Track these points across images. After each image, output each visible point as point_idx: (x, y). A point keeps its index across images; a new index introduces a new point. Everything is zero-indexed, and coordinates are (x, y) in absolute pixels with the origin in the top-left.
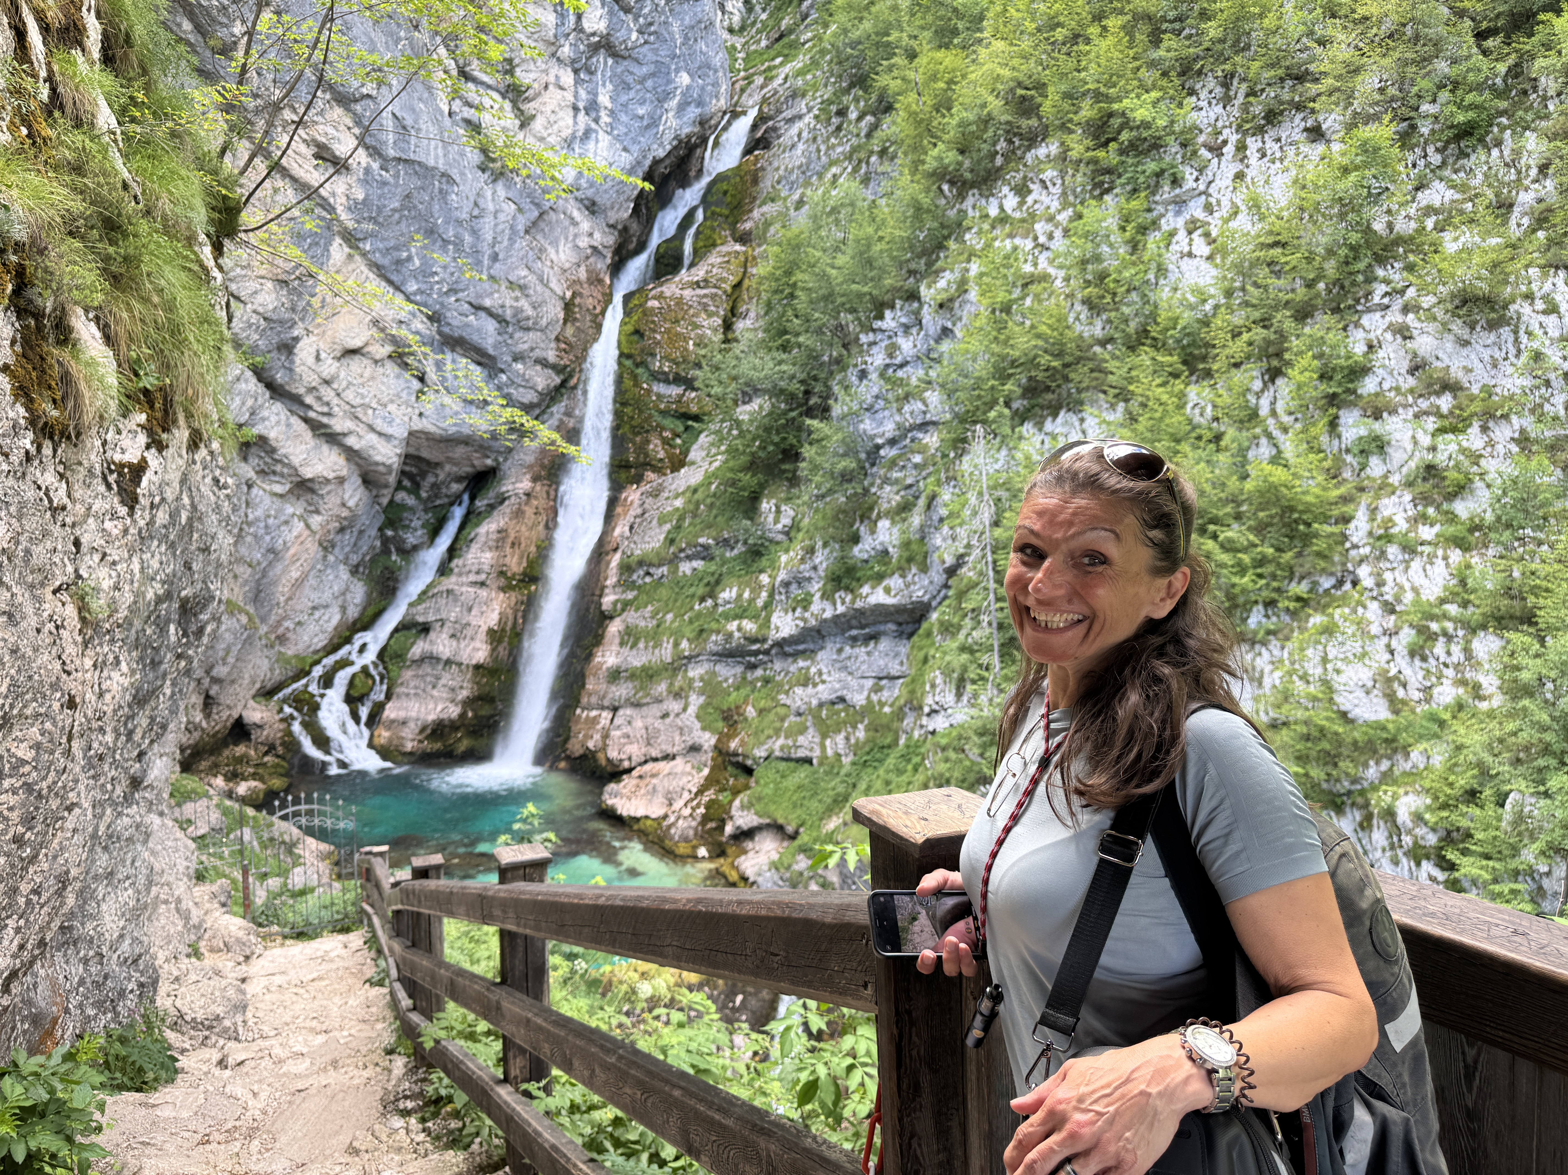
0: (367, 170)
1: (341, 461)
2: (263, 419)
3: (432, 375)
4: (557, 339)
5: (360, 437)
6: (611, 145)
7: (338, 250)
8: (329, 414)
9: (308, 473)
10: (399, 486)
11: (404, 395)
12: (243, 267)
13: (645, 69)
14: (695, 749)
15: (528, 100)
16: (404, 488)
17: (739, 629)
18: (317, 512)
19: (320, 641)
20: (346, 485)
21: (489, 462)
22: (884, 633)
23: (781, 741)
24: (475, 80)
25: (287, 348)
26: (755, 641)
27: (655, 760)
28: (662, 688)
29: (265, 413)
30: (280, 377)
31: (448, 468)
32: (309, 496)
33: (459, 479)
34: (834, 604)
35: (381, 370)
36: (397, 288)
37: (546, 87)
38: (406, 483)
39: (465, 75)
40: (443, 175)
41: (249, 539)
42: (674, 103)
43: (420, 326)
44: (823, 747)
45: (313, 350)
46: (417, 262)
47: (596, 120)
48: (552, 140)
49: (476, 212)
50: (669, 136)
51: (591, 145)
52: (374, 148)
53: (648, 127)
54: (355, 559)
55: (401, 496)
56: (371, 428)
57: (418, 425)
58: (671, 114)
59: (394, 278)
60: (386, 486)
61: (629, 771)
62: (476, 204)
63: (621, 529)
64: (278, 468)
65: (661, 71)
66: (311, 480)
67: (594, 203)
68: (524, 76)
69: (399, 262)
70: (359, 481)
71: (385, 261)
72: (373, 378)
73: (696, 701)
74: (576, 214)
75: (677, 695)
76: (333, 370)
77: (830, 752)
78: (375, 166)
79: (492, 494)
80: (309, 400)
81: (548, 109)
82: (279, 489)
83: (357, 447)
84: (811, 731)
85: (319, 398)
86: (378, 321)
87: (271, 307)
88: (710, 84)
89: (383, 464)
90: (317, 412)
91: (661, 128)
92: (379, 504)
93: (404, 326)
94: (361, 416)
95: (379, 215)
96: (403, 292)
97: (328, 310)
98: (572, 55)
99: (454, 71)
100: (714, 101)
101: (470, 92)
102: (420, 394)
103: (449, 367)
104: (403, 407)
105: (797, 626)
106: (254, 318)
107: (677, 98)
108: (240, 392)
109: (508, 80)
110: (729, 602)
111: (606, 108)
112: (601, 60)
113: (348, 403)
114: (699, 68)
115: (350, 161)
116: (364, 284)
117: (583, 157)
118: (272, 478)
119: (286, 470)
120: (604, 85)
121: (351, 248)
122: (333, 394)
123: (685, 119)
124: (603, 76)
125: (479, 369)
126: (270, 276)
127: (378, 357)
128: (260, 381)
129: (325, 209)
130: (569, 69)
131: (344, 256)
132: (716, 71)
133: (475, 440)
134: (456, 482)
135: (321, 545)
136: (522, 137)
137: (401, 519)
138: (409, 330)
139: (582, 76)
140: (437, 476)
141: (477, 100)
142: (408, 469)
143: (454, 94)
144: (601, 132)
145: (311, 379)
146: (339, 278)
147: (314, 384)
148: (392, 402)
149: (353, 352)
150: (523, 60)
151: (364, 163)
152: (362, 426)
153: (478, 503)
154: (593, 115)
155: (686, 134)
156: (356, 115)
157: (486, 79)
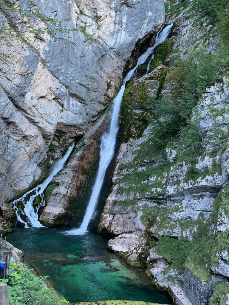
0: (50, 42)
1: (37, 130)
2: (14, 117)
3: (65, 106)
4: (105, 95)
5: (43, 123)
6: (126, 34)
7: (40, 66)
8: (34, 116)
9: (27, 134)
10: (54, 140)
11: (57, 111)
12: (11, 71)
13: (138, 11)
14: (139, 230)
15: (101, 21)
16: (56, 140)
17: (156, 190)
18: (29, 146)
19: (27, 186)
20: (38, 138)
21: (81, 133)
22: (205, 195)
23: (167, 230)
24: (85, 15)
25: (23, 95)
26: (161, 195)
27: (126, 233)
28: (129, 208)
29: (15, 115)
30: (20, 105)
31: (69, 134)
32: (27, 141)
33: (72, 138)
34: (188, 184)
37: (106, 17)
38: (56, 138)
39: (81, 13)
40: (73, 43)
41: (7, 153)
42: (146, 21)
43: (63, 90)
44: (182, 233)
45: (30, 96)
46: (63, 70)
47: (121, 27)
48: (107, 33)
49: (82, 55)
50: (144, 32)
51: (119, 34)
52: (53, 35)
53: (137, 29)
54: (39, 161)
55: (55, 143)
56: (46, 121)
57: (61, 120)
58: (145, 25)
59: (56, 75)
60: (50, 139)
61: (118, 235)
62: (82, 52)
63: (120, 156)
64: (18, 132)
65: (143, 11)
66: (27, 136)
67: (119, 53)
68: (100, 13)
69: (58, 70)
70: (42, 137)
71: (54, 70)
72: (48, 106)
73: (140, 214)
74: (113, 56)
75: (134, 211)
76: (36, 103)
77: (184, 235)
78: (53, 40)
79: (81, 143)
80: (28, 112)
81: (106, 23)
82: (17, 138)
83: (42, 126)
84: (178, 227)
85: (31, 111)
86: (50, 88)
87: (19, 83)
88: (158, 15)
89: (49, 132)
90: (30, 115)
91: (142, 29)
92: (47, 145)
93: (58, 90)
94: (43, 117)
95: (52, 55)
96: (58, 79)
97: (36, 84)
98: (115, 7)
99: (78, 12)
100: (159, 21)
101: (83, 18)
102: (62, 111)
103: (71, 103)
104: (56, 115)
105: (175, 191)
106: (14, 86)
107: (148, 20)
108: (8, 108)
109: (95, 15)
110: (153, 182)
111: (125, 23)
112: (124, 8)
113: (40, 113)
114: (155, 10)
115: (45, 39)
116: (47, 77)
117: (116, 38)
118: (16, 135)
119: (20, 133)
120: (124, 16)
121: (44, 65)
122: (36, 110)
123: (150, 26)
124: (124, 13)
125: (80, 104)
126: (19, 73)
127: (50, 99)
128: (14, 105)
129: (36, 53)
130: (114, 11)
131: (42, 68)
132: (160, 11)
133: (77, 126)
134: (71, 139)
135: (29, 156)
136: (98, 32)
137: (54, 149)
138: (60, 91)
139: (118, 13)
140: (65, 137)
141: (85, 21)
142: (57, 134)
143: (78, 19)
144: (123, 31)
145: (29, 105)
146: (40, 74)
147: (30, 107)
148: (53, 113)
149: (43, 97)
150: (100, 8)
151: (49, 40)
152: (44, 120)
153: (77, 146)
154: (121, 25)
155: (150, 31)
156: (48, 25)
157: (88, 14)
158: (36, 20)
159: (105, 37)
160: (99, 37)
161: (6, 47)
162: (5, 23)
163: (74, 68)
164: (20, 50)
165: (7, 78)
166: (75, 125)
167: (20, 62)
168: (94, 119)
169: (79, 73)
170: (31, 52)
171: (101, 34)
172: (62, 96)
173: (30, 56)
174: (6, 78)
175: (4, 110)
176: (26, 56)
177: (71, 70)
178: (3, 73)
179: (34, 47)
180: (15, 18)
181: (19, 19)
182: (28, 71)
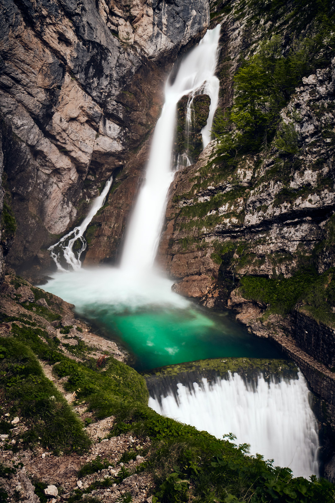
0: (78, 45)
1: (69, 162)
2: (41, 144)
3: (101, 129)
4: (147, 115)
5: (76, 153)
6: (167, 40)
7: (68, 78)
8: (65, 143)
9: (58, 166)
11: (91, 136)
12: (33, 82)
14: (210, 270)
15: (136, 22)
16: (90, 174)
18: (61, 181)
19: (63, 230)
20: (71, 172)
21: (121, 163)
22: (305, 221)
23: (252, 268)
24: (116, 15)
25: (49, 116)
26: (237, 227)
27: (193, 275)
28: (193, 246)
29: (42, 142)
30: (47, 128)
31: (106, 166)
32: (58, 176)
33: (109, 171)
34: (281, 209)
35: (82, 126)
36: (89, 94)
37: (143, 16)
38: (91, 172)
39: (112, 13)
40: (106, 48)
41: (38, 190)
42: (190, 23)
43: (97, 109)
44: (274, 270)
45: (59, 118)
46: (96, 84)
47: (161, 30)
48: (145, 37)
49: (118, 64)
50: (188, 36)
51: (159, 39)
52: (81, 36)
53: (180, 32)
55: (90, 177)
56: (80, 149)
57: (97, 148)
59: (88, 90)
60: (85, 173)
61: (181, 279)
62: (118, 61)
64: (47, 164)
65: (186, 9)
66: (59, 169)
68: (134, 12)
69: (89, 84)
70: (76, 170)
71: (85, 83)
72: (80, 130)
73: (210, 252)
75: (201, 249)
76: (66, 125)
77: (278, 273)
78: (81, 43)
79: (122, 175)
80: (58, 137)
81: (144, 24)
82: (47, 172)
83: (75, 157)
84: (267, 263)
85: (61, 137)
86: (82, 107)
87: (44, 99)
88: (203, 15)
89: (84, 163)
90: (60, 142)
91: (185, 33)
92: (82, 180)
93: (91, 109)
94: (76, 144)
95: (82, 64)
96: (91, 96)
97: (64, 102)
98: (152, 2)
99: (108, 11)
100: (205, 23)
101: (114, 19)
102: (97, 136)
103: (108, 126)
104: (91, 141)
105: (260, 219)
106: (38, 103)
108: (33, 133)
109: (128, 14)
110: (224, 212)
111: (165, 24)
112: (163, 4)
113: (72, 139)
114: (200, 9)
115: (72, 41)
116: (77, 92)
117: (156, 44)
118: (45, 168)
119: (50, 165)
120: (164, 15)
121: (72, 77)
122: (66, 135)
123: (194, 30)
124: (164, 11)
125: (118, 127)
126: (43, 87)
127: (82, 122)
128: (40, 130)
129: (63, 61)
130: (152, 8)
131: (70, 80)
132: (206, 10)
133: (116, 154)
135: (62, 194)
136: (134, 36)
137: (90, 185)
138: (93, 111)
139: (156, 11)
140: (102, 169)
141: (116, 22)
142: (91, 167)
143: (108, 20)
144: (163, 34)
145: (58, 129)
146: (68, 89)
147: (59, 131)
148: (87, 139)
149: (72, 120)
150: (134, 6)
151: (76, 42)
152: (77, 148)
153: (117, 179)
154: (160, 27)
155: (194, 36)
156: (73, 21)
157: (120, 14)
158: (58, 14)
159: (142, 43)
160: (135, 42)
161: (23, 50)
162: (19, 16)
163: (108, 80)
164: (42, 56)
165: (29, 94)
166: (114, 153)
167: (42, 72)
168: (136, 145)
170: (55, 59)
171: (137, 38)
172: (96, 117)
173: (54, 63)
174: (26, 93)
175: (29, 134)
176: (50, 64)
177: (106, 83)
178: (23, 86)
179: (59, 52)
180: (30, 8)
181: (36, 11)
182: (53, 84)
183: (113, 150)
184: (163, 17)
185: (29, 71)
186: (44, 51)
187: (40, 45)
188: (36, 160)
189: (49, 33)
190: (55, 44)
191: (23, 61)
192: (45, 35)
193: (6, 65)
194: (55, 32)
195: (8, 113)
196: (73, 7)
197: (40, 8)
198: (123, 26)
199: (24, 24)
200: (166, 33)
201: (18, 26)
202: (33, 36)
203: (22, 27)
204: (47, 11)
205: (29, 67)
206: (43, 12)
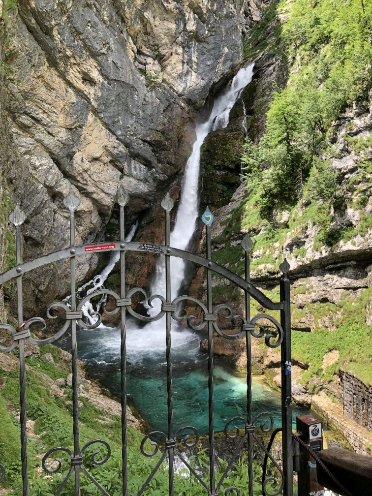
0: (103, 84)
1: (91, 204)
2: (61, 185)
3: (126, 170)
5: (98, 194)
6: (197, 77)
7: (91, 118)
8: (86, 185)
10: (112, 217)
11: (115, 177)
12: (54, 122)
13: (210, 46)
15: (165, 61)
16: (114, 218)
18: (81, 225)
19: (81, 278)
20: (92, 215)
21: (147, 206)
24: (143, 54)
25: (71, 156)
26: (274, 273)
28: (225, 296)
29: (61, 183)
30: (67, 168)
31: (131, 208)
34: (321, 252)
35: (107, 167)
36: (114, 133)
37: (172, 55)
38: (115, 216)
39: (139, 52)
40: (132, 87)
41: (54, 234)
42: (222, 60)
43: (122, 149)
44: (317, 323)
45: (80, 158)
46: (121, 123)
47: (191, 67)
48: (174, 75)
49: (144, 103)
50: (220, 73)
51: (189, 77)
52: (106, 75)
53: (211, 70)
55: (113, 220)
56: (103, 191)
58: (220, 64)
59: (113, 129)
60: (107, 216)
62: (144, 99)
65: (217, 47)
67: (190, 101)
68: (163, 51)
69: (114, 122)
70: (97, 213)
71: (109, 122)
72: (103, 170)
74: (182, 104)
75: (234, 299)
76: (88, 166)
77: (321, 325)
78: (106, 83)
79: (148, 218)
80: (78, 178)
81: (172, 62)
82: (66, 215)
83: (97, 198)
84: (308, 315)
85: (82, 178)
86: (106, 147)
87: (64, 138)
88: (236, 52)
89: (107, 206)
90: (81, 183)
91: (217, 70)
92: (105, 224)
93: (115, 149)
94: (98, 185)
95: (107, 103)
96: (115, 135)
97: (87, 141)
98: (182, 40)
99: (136, 51)
100: (237, 59)
101: (142, 58)
102: (121, 177)
103: (133, 166)
104: (115, 182)
105: (298, 265)
106: (58, 143)
107: (223, 58)
108: (52, 174)
109: (157, 53)
110: (259, 256)
111: (195, 62)
112: (193, 43)
113: (93, 180)
114: (232, 46)
115: (96, 80)
116: (100, 131)
117: (186, 82)
118: (64, 210)
120: (194, 53)
121: (96, 116)
122: (88, 176)
123: (226, 66)
124: (194, 49)
125: (144, 167)
126: (64, 126)
127: (105, 162)
128: (60, 170)
129: (86, 100)
130: (181, 47)
131: (93, 120)
132: (238, 47)
133: (142, 196)
134: (134, 215)
135: (82, 239)
136: (162, 74)
137: (113, 229)
138: (118, 151)
139: (186, 49)
140: (127, 212)
141: (144, 62)
142: (115, 209)
143: (136, 59)
144: (193, 72)
145: (81, 170)
146: (91, 128)
147: (81, 172)
148: (111, 180)
149: (96, 159)
150: (163, 45)
151: (101, 81)
152: (99, 189)
153: (142, 223)
154: (190, 65)
155: (227, 73)
156: (98, 61)
157: (148, 53)
158: (82, 55)
159: (171, 81)
161: (45, 90)
162: (42, 57)
163: (134, 119)
164: (64, 95)
165: (49, 133)
166: (140, 194)
167: (64, 111)
168: (163, 187)
169: (141, 126)
170: (78, 98)
171: (166, 77)
172: (120, 157)
173: (77, 103)
174: (47, 133)
175: (47, 175)
176: (73, 103)
177: (131, 122)
178: (43, 125)
179: (82, 92)
180: (55, 49)
181: (60, 52)
182: (75, 123)
183: (139, 192)
184: (193, 55)
185: (50, 110)
186: (67, 91)
187: (63, 85)
188: (54, 202)
189: (73, 73)
190: (79, 84)
191: (44, 101)
192: (68, 75)
193: (27, 104)
194: (79, 72)
195: (25, 154)
196: (98, 47)
197: (64, 49)
198: (151, 65)
199: (47, 64)
200: (196, 71)
201: (40, 67)
202: (56, 76)
203: (45, 67)
204: (71, 52)
205: (50, 107)
206: (67, 53)
